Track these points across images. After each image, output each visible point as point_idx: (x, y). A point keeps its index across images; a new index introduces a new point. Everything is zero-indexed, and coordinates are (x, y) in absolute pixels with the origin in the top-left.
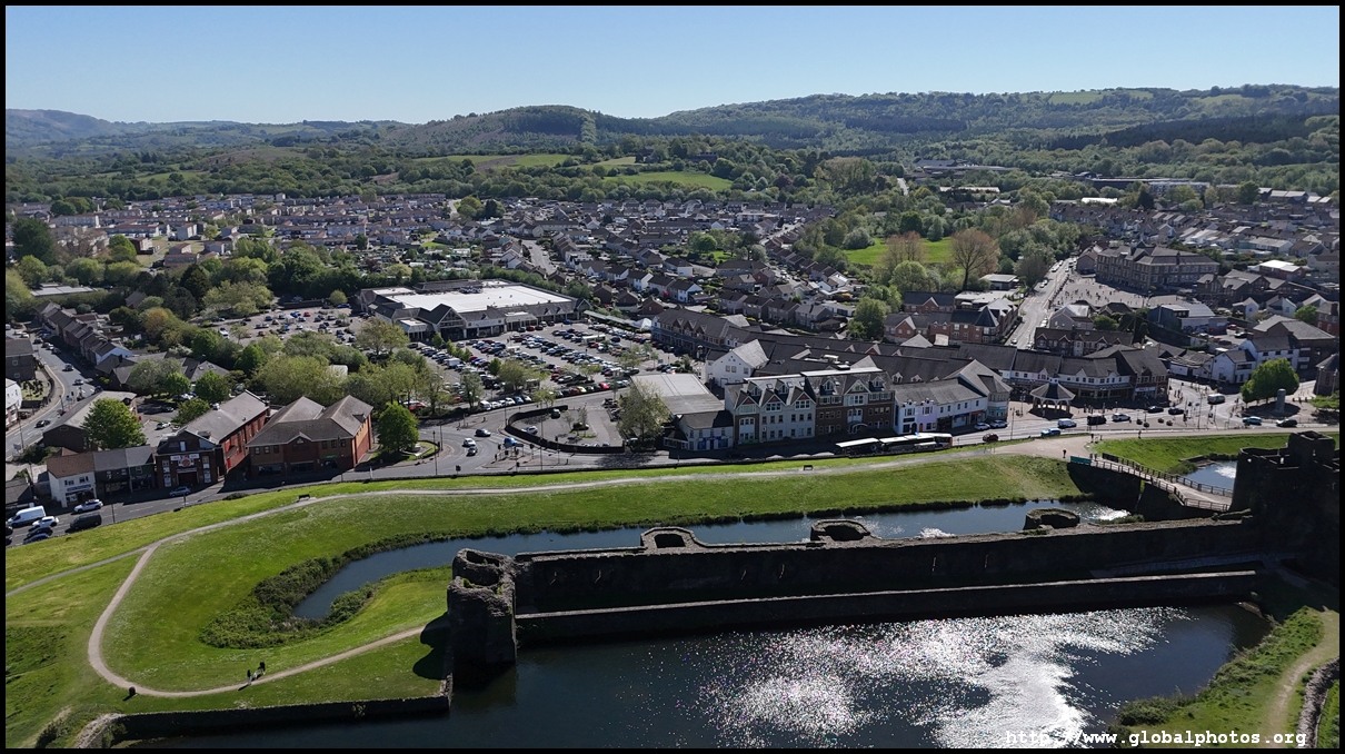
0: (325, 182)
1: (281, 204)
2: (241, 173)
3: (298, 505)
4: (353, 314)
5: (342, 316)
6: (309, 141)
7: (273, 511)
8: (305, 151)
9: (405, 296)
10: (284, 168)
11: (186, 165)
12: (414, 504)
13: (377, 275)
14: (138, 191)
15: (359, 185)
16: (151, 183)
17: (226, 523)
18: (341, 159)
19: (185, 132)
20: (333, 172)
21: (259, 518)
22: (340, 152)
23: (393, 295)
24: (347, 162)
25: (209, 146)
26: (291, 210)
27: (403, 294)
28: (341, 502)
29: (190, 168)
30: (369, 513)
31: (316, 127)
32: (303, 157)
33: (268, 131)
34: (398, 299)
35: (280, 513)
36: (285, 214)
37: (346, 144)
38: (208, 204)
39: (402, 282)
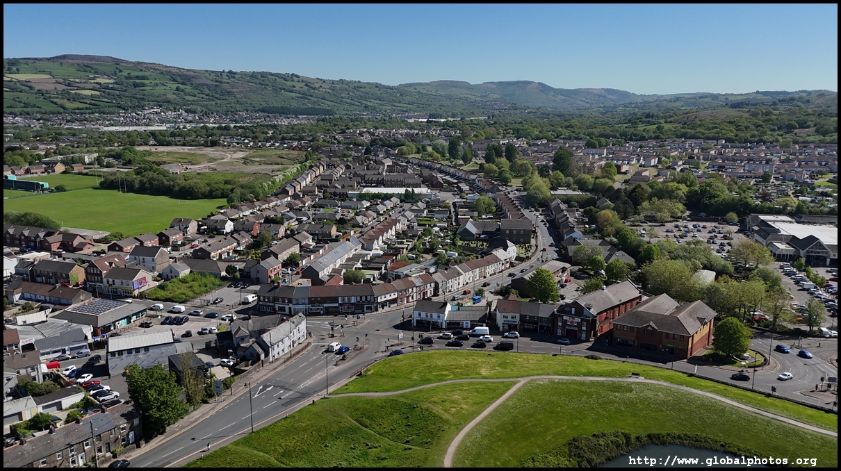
0: (756, 132)
1: (719, 147)
2: (700, 126)
3: (629, 380)
4: (739, 231)
5: (729, 233)
6: (756, 104)
7: (610, 379)
8: (748, 112)
9: (785, 224)
10: (729, 122)
11: (669, 120)
12: (721, 411)
13: (768, 204)
14: (635, 135)
15: (782, 135)
16: (644, 130)
17: (575, 378)
18: (774, 117)
19: (678, 100)
20: (765, 126)
21: (598, 382)
22: (774, 112)
23: (774, 221)
24: (777, 119)
25: (688, 108)
26: (725, 152)
27: (784, 221)
28: (661, 389)
29: (671, 122)
30: (681, 406)
31: (765, 95)
32: (746, 115)
33: (730, 98)
34: (777, 225)
35: (614, 382)
36: (720, 154)
37: (781, 107)
38: (672, 145)
39: (787, 212)
